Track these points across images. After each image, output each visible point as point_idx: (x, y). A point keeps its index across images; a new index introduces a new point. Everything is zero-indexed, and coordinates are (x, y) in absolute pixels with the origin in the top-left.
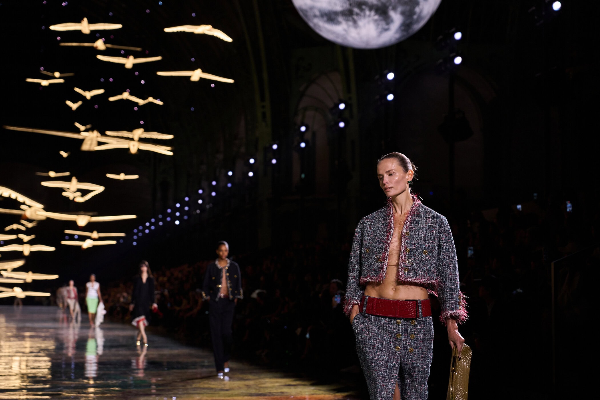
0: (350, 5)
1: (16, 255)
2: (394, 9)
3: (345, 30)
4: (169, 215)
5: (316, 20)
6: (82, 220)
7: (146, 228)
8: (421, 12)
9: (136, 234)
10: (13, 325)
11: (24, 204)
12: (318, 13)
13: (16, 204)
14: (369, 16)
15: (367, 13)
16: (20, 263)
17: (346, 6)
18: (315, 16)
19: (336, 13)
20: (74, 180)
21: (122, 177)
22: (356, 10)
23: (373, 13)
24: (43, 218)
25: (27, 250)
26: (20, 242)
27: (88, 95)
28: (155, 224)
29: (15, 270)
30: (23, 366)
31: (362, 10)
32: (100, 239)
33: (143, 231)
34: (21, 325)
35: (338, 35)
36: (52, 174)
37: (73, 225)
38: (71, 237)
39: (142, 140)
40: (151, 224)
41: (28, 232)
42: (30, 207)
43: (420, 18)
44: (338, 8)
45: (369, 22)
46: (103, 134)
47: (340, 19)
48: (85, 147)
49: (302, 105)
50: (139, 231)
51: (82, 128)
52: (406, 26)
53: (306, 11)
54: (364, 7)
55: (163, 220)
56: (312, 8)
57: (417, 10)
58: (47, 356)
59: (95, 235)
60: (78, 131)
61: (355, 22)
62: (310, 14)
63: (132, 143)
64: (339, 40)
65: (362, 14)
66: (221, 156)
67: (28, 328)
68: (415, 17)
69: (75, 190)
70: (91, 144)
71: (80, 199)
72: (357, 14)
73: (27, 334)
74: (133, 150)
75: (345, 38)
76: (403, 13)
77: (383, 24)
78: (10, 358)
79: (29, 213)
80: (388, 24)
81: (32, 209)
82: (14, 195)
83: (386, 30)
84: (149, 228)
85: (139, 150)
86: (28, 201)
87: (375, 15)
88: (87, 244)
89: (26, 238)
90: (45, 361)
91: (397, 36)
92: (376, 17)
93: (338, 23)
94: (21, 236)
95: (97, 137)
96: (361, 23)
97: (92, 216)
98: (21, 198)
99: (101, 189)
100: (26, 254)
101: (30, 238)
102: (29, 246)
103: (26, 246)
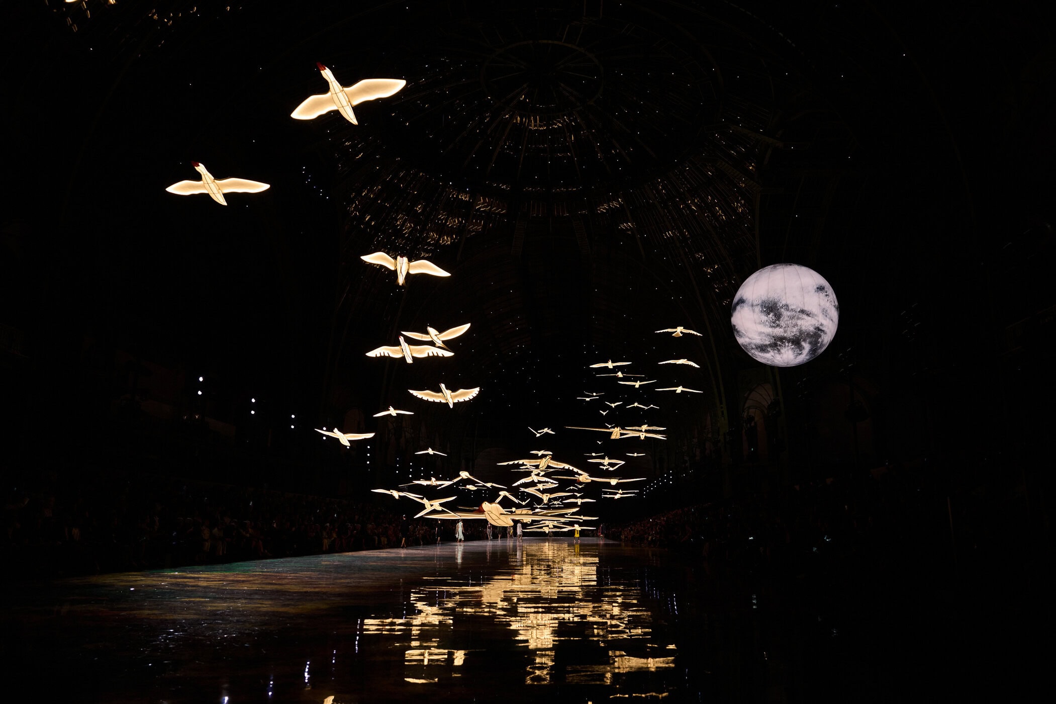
0: (775, 340)
1: (574, 505)
2: (805, 340)
3: (772, 356)
4: (665, 478)
5: (753, 351)
6: (614, 482)
7: (651, 487)
8: (822, 341)
9: (645, 491)
11: (577, 473)
12: (754, 347)
13: (572, 473)
14: (788, 346)
15: (787, 344)
16: (577, 509)
17: (772, 341)
18: (753, 349)
19: (766, 346)
20: (607, 458)
21: (636, 455)
22: (779, 343)
23: (790, 344)
24: (590, 481)
25: (579, 501)
26: (575, 497)
27: (613, 405)
28: (657, 484)
29: (573, 514)
31: (783, 343)
32: (623, 494)
33: (649, 489)
35: (768, 360)
36: (593, 454)
37: (608, 485)
38: (606, 493)
39: (646, 431)
40: (655, 484)
41: (579, 491)
42: (581, 475)
43: (822, 345)
44: (768, 343)
45: (788, 350)
46: (623, 429)
47: (769, 349)
48: (613, 437)
49: (747, 405)
50: (647, 489)
51: (610, 426)
52: (813, 351)
53: (746, 346)
54: (784, 341)
55: (662, 481)
56: (750, 344)
57: (820, 340)
59: (620, 491)
60: (607, 428)
61: (779, 350)
62: (749, 347)
63: (641, 434)
64: (769, 363)
65: (783, 345)
66: (695, 440)
68: (819, 345)
69: (608, 463)
70: (616, 435)
71: (611, 469)
72: (780, 345)
74: (642, 438)
75: (773, 361)
76: (810, 343)
77: (798, 351)
79: (581, 479)
80: (801, 350)
81: (583, 475)
82: (571, 468)
83: (800, 354)
84: (653, 486)
85: (645, 437)
86: (580, 472)
87: (791, 346)
88: (617, 497)
89: (578, 495)
91: (808, 357)
92: (793, 346)
93: (768, 352)
94: (575, 494)
95: (620, 430)
96: (783, 351)
97: (619, 479)
98: (575, 470)
99: (623, 463)
100: (579, 504)
101: (580, 494)
102: (580, 499)
103: (578, 499)
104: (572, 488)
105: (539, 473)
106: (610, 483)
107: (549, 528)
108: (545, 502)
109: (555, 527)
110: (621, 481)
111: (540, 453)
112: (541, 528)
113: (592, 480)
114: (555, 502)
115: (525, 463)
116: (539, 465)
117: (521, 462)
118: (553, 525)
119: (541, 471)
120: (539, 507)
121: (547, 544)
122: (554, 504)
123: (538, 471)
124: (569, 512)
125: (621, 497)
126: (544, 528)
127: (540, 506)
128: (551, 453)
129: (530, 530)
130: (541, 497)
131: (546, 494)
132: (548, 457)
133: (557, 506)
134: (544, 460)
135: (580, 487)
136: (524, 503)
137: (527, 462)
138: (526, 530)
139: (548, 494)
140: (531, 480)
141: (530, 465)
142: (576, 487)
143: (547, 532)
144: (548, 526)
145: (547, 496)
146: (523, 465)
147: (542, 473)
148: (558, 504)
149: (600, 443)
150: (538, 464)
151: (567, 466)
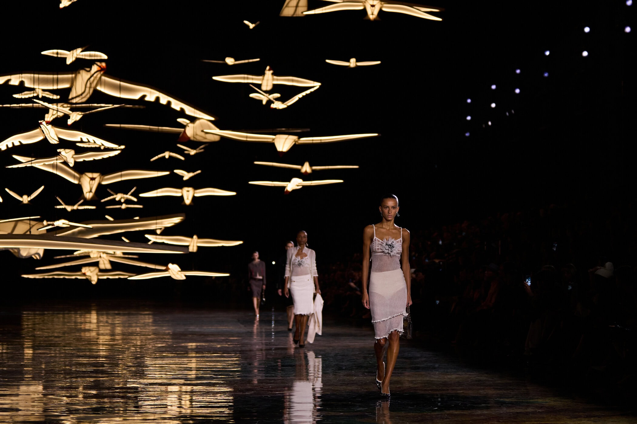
6: (285, 143)
10: (167, 330)
16: (177, 220)
20: (269, 73)
21: (352, 63)
24: (217, 138)
25: (188, 195)
30: (186, 403)
34: (180, 329)
36: (230, 61)
42: (193, 119)
48: (287, 11)
58: (228, 384)
59: (306, 168)
67: (193, 333)
69: (269, 88)
70: (297, 6)
71: (278, 105)
73: (193, 345)
78: (163, 388)
79: (190, 131)
81: (198, 122)
82: (164, 99)
86: (189, 111)
88: (293, 185)
89: (187, 176)
90: (224, 393)
94: (178, 171)
97: (300, 136)
98: (177, 105)
99: (317, 85)
100: (188, 201)
101: (191, 174)
102: (191, 189)
103: (185, 189)
104: (167, 155)
105: (67, 117)
106: (272, 146)
107: (101, 271)
108: (88, 195)
109: (115, 266)
110: (304, 140)
111: (70, 57)
112: (78, 268)
113: (223, 138)
114: (118, 197)
115: (27, 84)
116: (69, 90)
117: (15, 80)
118: (111, 263)
119: (73, 110)
120: (69, 208)
121: (93, 317)
122: (114, 202)
123: (64, 109)
124: (159, 226)
125: (304, 187)
126: (84, 270)
127: (75, 207)
128: (105, 57)
129: (46, 276)
130: (76, 182)
131: (90, 175)
132: (95, 68)
133: (124, 206)
134: (83, 76)
135: (193, 152)
136: (25, 199)
137: (34, 81)
138: (31, 276)
139: (95, 175)
140: (41, 138)
141: (44, 90)
142: (181, 152)
143: (94, 283)
144: (96, 264)
145: (93, 179)
146: (21, 88)
147: (75, 117)
148: (128, 202)
149: (252, 26)
150: (67, 86)
151: (151, 95)
